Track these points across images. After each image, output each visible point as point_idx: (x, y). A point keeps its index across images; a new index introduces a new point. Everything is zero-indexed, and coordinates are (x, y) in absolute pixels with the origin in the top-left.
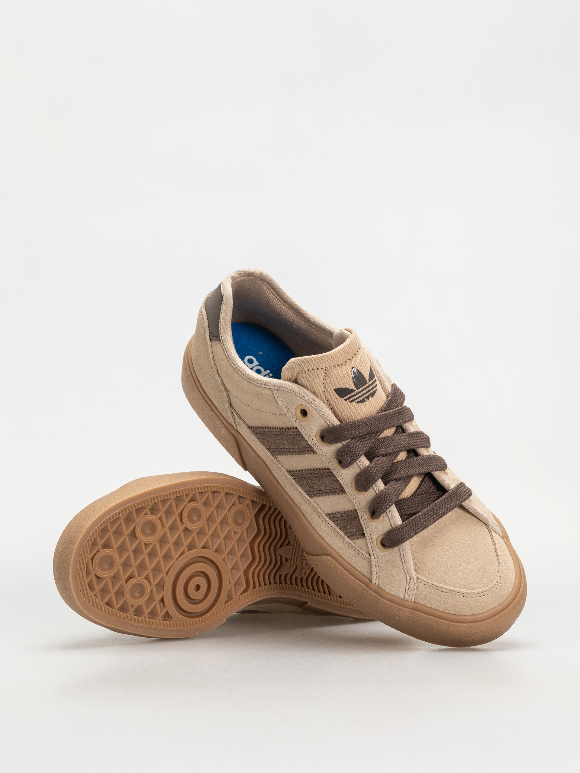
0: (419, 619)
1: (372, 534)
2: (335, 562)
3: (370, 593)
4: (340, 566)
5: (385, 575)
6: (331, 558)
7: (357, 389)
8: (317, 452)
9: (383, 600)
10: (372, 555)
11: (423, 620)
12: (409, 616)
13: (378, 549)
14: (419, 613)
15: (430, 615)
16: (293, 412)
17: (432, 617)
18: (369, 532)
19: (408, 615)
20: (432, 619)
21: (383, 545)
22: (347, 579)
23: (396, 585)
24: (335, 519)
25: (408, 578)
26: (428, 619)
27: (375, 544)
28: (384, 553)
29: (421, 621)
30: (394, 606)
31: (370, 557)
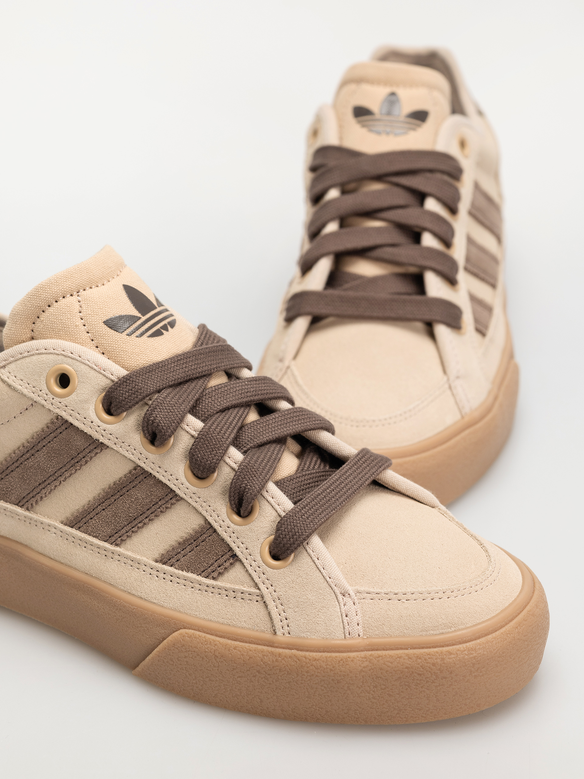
0: (384, 664)
1: (249, 546)
2: (198, 633)
3: (280, 654)
4: (209, 636)
5: (297, 610)
6: (187, 631)
7: (144, 315)
8: (106, 442)
9: (307, 654)
10: (261, 586)
11: (391, 663)
12: (364, 667)
13: (268, 569)
14: (379, 653)
15: (401, 649)
16: (44, 388)
17: (406, 651)
18: (242, 545)
19: (362, 663)
20: (407, 655)
21: (275, 557)
22: (229, 650)
23: (323, 617)
24: (173, 560)
25: (340, 597)
26: (400, 657)
27: (261, 562)
28: (282, 570)
29: (389, 667)
30: (330, 657)
31: (258, 591)
